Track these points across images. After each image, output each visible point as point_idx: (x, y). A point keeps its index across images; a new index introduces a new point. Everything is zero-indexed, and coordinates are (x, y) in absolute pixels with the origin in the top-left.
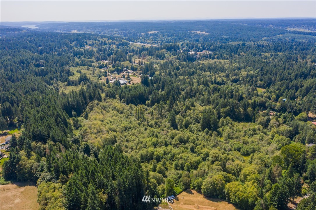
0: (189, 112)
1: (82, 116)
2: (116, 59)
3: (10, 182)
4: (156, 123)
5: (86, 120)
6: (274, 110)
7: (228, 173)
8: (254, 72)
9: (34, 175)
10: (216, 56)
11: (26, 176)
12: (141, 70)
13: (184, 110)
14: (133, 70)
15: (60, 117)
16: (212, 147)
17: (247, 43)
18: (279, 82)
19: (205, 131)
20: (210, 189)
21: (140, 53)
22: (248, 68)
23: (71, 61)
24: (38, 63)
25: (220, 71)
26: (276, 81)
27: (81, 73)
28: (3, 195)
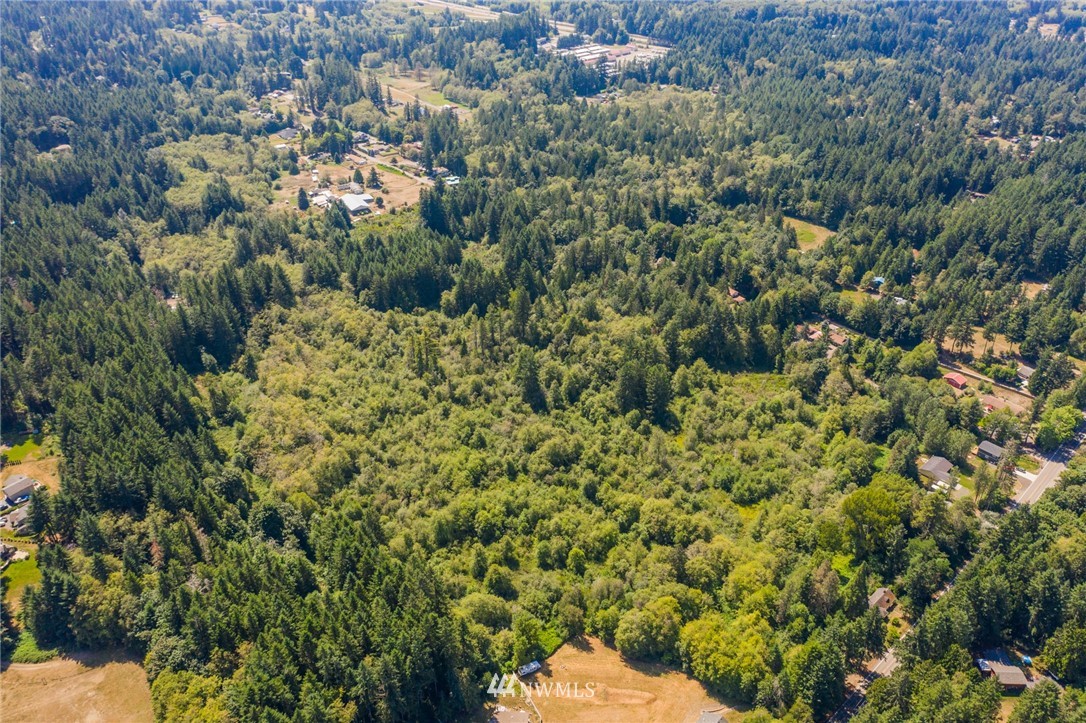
0: (581, 342)
1: (236, 370)
2: (323, 90)
3: (55, 651)
4: (477, 389)
5: (252, 382)
7: (690, 586)
8: (794, 159)
9: (129, 634)
10: (672, 72)
11: (104, 636)
12: (414, 140)
13: (566, 332)
14: (387, 140)
17: (783, 5)
18: (868, 209)
19: (628, 415)
20: (638, 642)
21: (406, 55)
22: (777, 139)
23: (160, 108)
24: (44, 128)
25: (685, 150)
26: (861, 203)
27: (205, 167)
28: (46, 701)
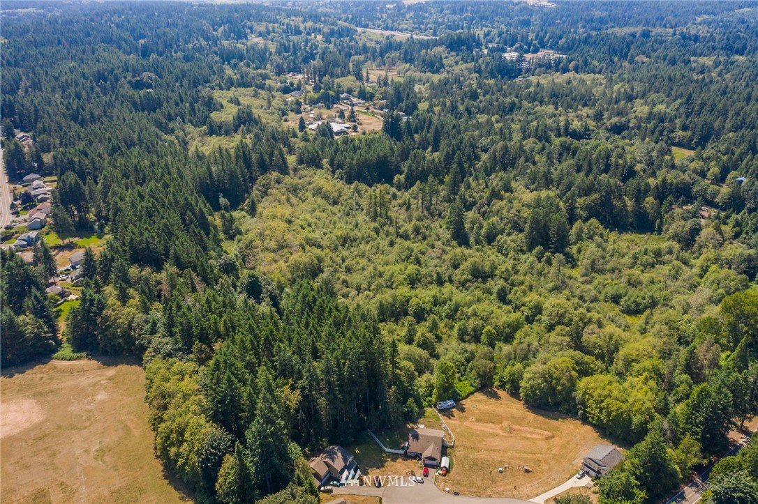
0: (498, 204)
1: (242, 210)
2: (323, 69)
3: (84, 354)
4: (417, 230)
5: (252, 217)
6: (711, 204)
7: (586, 354)
8: (668, 107)
9: (137, 342)
10: (572, 65)
11: (119, 343)
12: (382, 99)
13: (487, 199)
14: (364, 98)
15: (192, 210)
16: (550, 291)
17: (656, 31)
18: (731, 134)
19: (534, 251)
20: (539, 388)
21: (382, 55)
22: (653, 96)
23: (214, 73)
24: (138, 78)
25: (582, 102)
26: (725, 131)
27: (238, 103)
28: (70, 383)
